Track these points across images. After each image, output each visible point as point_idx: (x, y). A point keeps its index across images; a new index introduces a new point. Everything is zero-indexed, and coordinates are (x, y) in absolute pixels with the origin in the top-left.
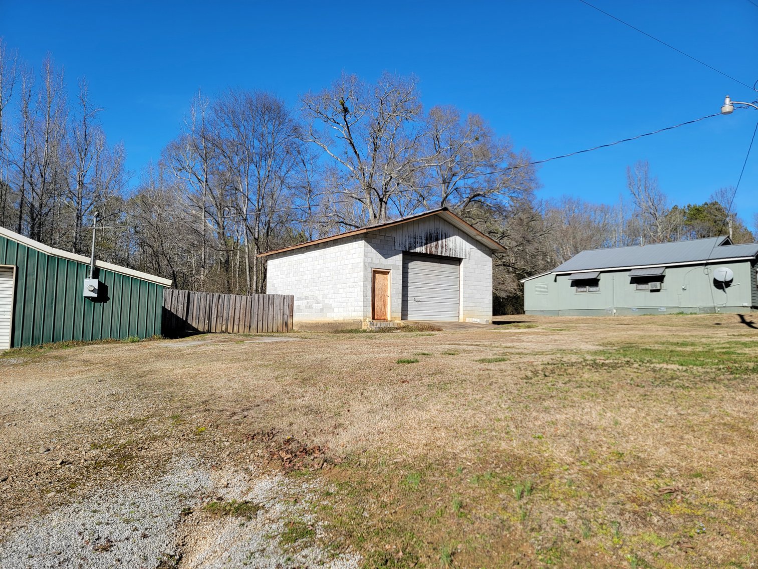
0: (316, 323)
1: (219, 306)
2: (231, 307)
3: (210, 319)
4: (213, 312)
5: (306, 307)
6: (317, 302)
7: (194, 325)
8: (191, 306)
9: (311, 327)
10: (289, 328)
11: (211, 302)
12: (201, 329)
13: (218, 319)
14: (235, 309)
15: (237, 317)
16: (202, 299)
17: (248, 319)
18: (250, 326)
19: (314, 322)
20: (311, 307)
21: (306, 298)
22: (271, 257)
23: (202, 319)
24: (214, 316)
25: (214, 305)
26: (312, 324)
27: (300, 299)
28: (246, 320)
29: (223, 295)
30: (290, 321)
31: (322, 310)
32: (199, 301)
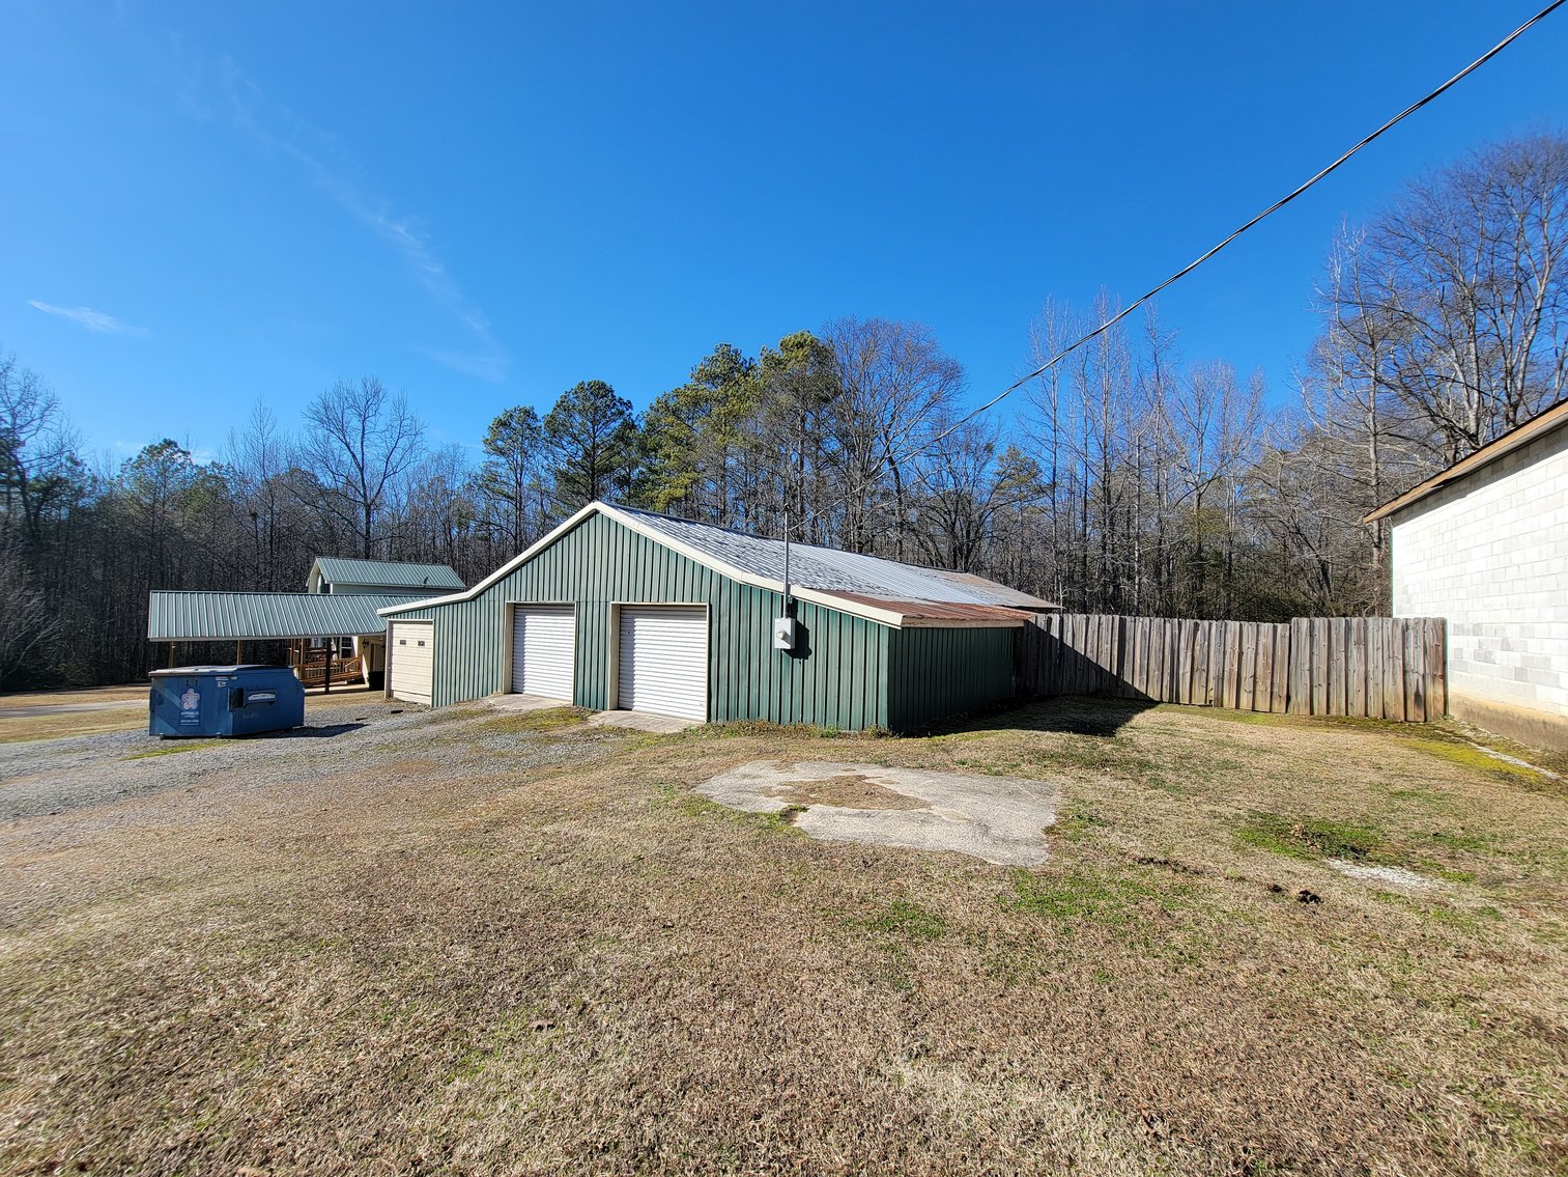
0: (1506, 713)
1: (1197, 648)
2: (1228, 650)
3: (1175, 675)
4: (1181, 659)
5: (1477, 657)
6: (1506, 646)
7: (1137, 686)
8: (1129, 647)
9: (1492, 720)
10: (1431, 712)
11: (1178, 638)
12: (1154, 694)
13: (1196, 675)
14: (1241, 654)
15: (1247, 673)
16: (1154, 633)
17: (1281, 679)
18: (1288, 698)
19: (1501, 708)
20: (1487, 658)
21: (1477, 630)
22: (1398, 516)
23: (1155, 674)
24: (1185, 669)
25: (1183, 644)
26: (1497, 712)
27: (1460, 630)
28: (1277, 680)
29: (1206, 623)
30: (1434, 692)
31: (1520, 674)
32: (1147, 637)
